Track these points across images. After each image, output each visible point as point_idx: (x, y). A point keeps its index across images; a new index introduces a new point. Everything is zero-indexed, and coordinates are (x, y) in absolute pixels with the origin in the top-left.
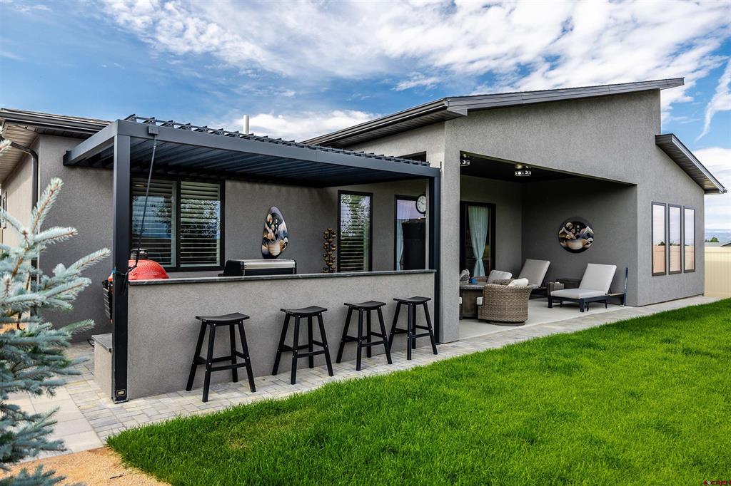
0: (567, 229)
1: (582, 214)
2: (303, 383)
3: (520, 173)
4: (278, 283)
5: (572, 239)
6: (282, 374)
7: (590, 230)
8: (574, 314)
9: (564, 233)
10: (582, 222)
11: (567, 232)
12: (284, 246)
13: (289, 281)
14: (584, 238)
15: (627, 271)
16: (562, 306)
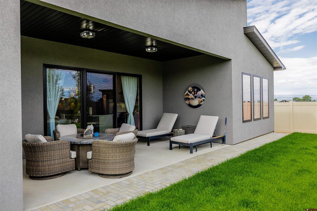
0: (189, 92)
1: (197, 80)
3: (149, 49)
5: (192, 98)
7: (203, 92)
9: (187, 94)
10: (198, 87)
11: (189, 94)
14: (200, 98)
15: (226, 120)
16: (180, 147)
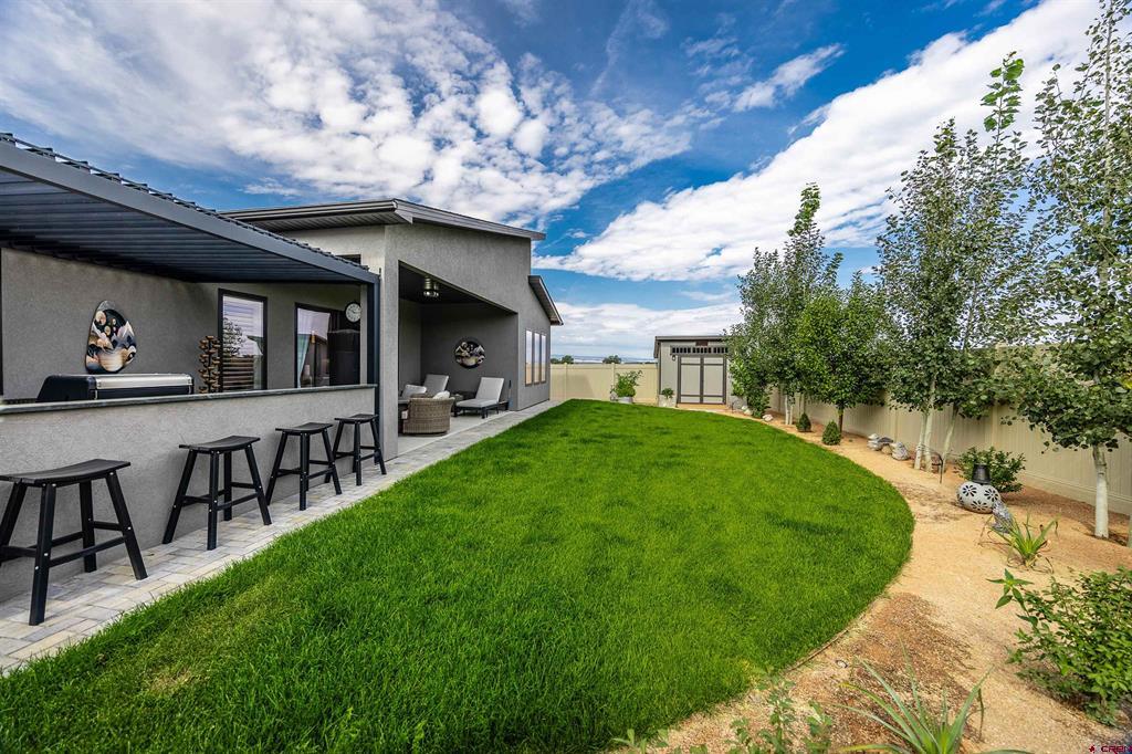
0: (463, 348)
1: (476, 335)
2: (229, 544)
4: (168, 407)
5: (467, 357)
6: (182, 539)
7: (482, 349)
8: (477, 422)
9: (460, 351)
10: (474, 342)
11: (463, 350)
12: (129, 358)
13: (190, 404)
14: (477, 356)
15: (510, 383)
16: (464, 415)
